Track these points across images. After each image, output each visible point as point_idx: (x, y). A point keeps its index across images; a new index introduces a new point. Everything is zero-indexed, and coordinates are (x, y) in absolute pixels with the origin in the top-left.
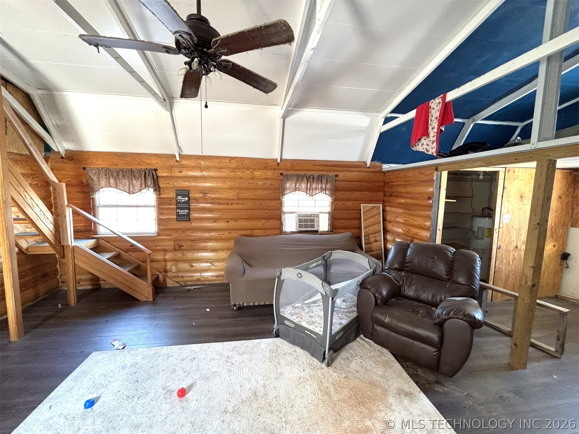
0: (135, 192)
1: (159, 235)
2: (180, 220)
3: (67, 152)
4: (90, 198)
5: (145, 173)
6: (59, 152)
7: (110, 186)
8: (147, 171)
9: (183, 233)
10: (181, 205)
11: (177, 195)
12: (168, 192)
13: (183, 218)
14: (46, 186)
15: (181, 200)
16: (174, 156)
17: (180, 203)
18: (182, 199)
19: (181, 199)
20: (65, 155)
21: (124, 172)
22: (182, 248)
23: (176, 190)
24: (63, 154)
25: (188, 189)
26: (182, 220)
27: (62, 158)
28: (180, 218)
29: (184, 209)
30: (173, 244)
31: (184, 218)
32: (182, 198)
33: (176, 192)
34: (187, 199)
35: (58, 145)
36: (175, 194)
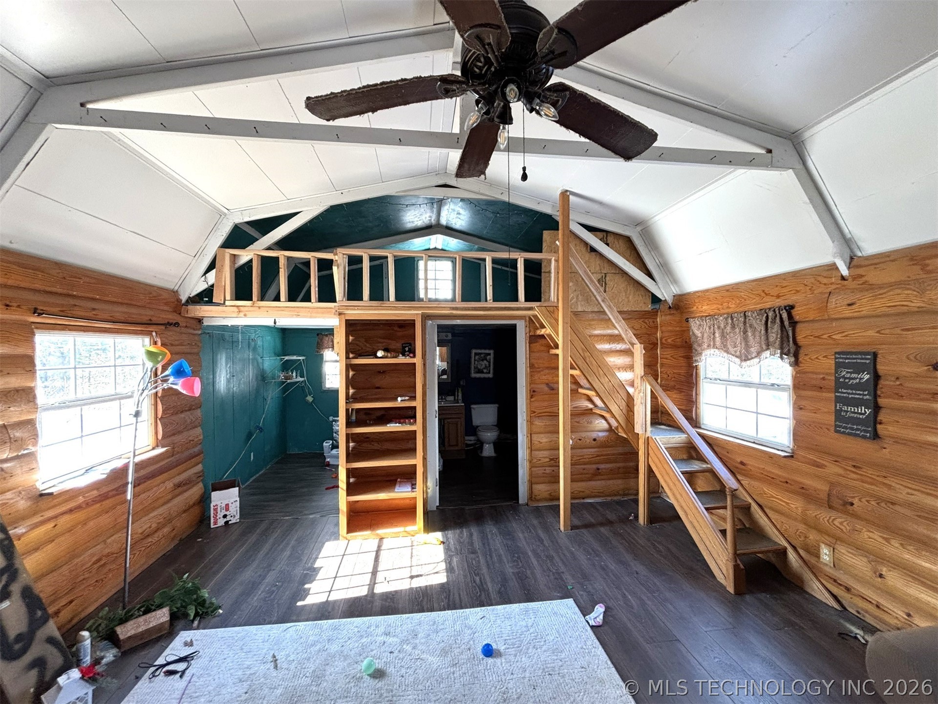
0: (750, 357)
1: (792, 456)
2: (844, 433)
3: (675, 298)
4: (693, 367)
5: (767, 317)
6: (666, 300)
7: (715, 347)
8: (771, 314)
9: (853, 470)
10: (849, 391)
11: (839, 366)
12: (817, 358)
13: (852, 429)
14: (652, 348)
15: (850, 379)
16: (833, 267)
17: (846, 386)
18: (853, 375)
19: (848, 375)
20: (672, 304)
21: (735, 319)
22: (849, 507)
23: (836, 353)
24: (670, 300)
25: (871, 349)
26: (849, 434)
27: (670, 307)
28: (846, 428)
29: (857, 403)
30: (827, 489)
31: (857, 429)
32: (851, 373)
33: (836, 358)
34: (867, 377)
35: (663, 291)
36: (834, 362)
